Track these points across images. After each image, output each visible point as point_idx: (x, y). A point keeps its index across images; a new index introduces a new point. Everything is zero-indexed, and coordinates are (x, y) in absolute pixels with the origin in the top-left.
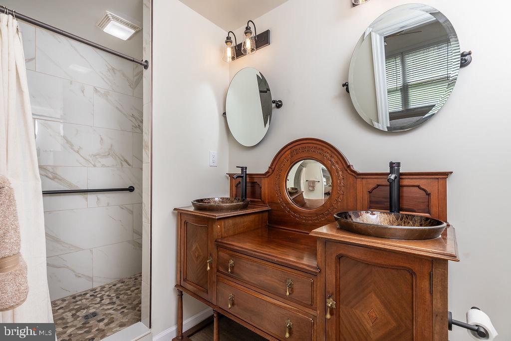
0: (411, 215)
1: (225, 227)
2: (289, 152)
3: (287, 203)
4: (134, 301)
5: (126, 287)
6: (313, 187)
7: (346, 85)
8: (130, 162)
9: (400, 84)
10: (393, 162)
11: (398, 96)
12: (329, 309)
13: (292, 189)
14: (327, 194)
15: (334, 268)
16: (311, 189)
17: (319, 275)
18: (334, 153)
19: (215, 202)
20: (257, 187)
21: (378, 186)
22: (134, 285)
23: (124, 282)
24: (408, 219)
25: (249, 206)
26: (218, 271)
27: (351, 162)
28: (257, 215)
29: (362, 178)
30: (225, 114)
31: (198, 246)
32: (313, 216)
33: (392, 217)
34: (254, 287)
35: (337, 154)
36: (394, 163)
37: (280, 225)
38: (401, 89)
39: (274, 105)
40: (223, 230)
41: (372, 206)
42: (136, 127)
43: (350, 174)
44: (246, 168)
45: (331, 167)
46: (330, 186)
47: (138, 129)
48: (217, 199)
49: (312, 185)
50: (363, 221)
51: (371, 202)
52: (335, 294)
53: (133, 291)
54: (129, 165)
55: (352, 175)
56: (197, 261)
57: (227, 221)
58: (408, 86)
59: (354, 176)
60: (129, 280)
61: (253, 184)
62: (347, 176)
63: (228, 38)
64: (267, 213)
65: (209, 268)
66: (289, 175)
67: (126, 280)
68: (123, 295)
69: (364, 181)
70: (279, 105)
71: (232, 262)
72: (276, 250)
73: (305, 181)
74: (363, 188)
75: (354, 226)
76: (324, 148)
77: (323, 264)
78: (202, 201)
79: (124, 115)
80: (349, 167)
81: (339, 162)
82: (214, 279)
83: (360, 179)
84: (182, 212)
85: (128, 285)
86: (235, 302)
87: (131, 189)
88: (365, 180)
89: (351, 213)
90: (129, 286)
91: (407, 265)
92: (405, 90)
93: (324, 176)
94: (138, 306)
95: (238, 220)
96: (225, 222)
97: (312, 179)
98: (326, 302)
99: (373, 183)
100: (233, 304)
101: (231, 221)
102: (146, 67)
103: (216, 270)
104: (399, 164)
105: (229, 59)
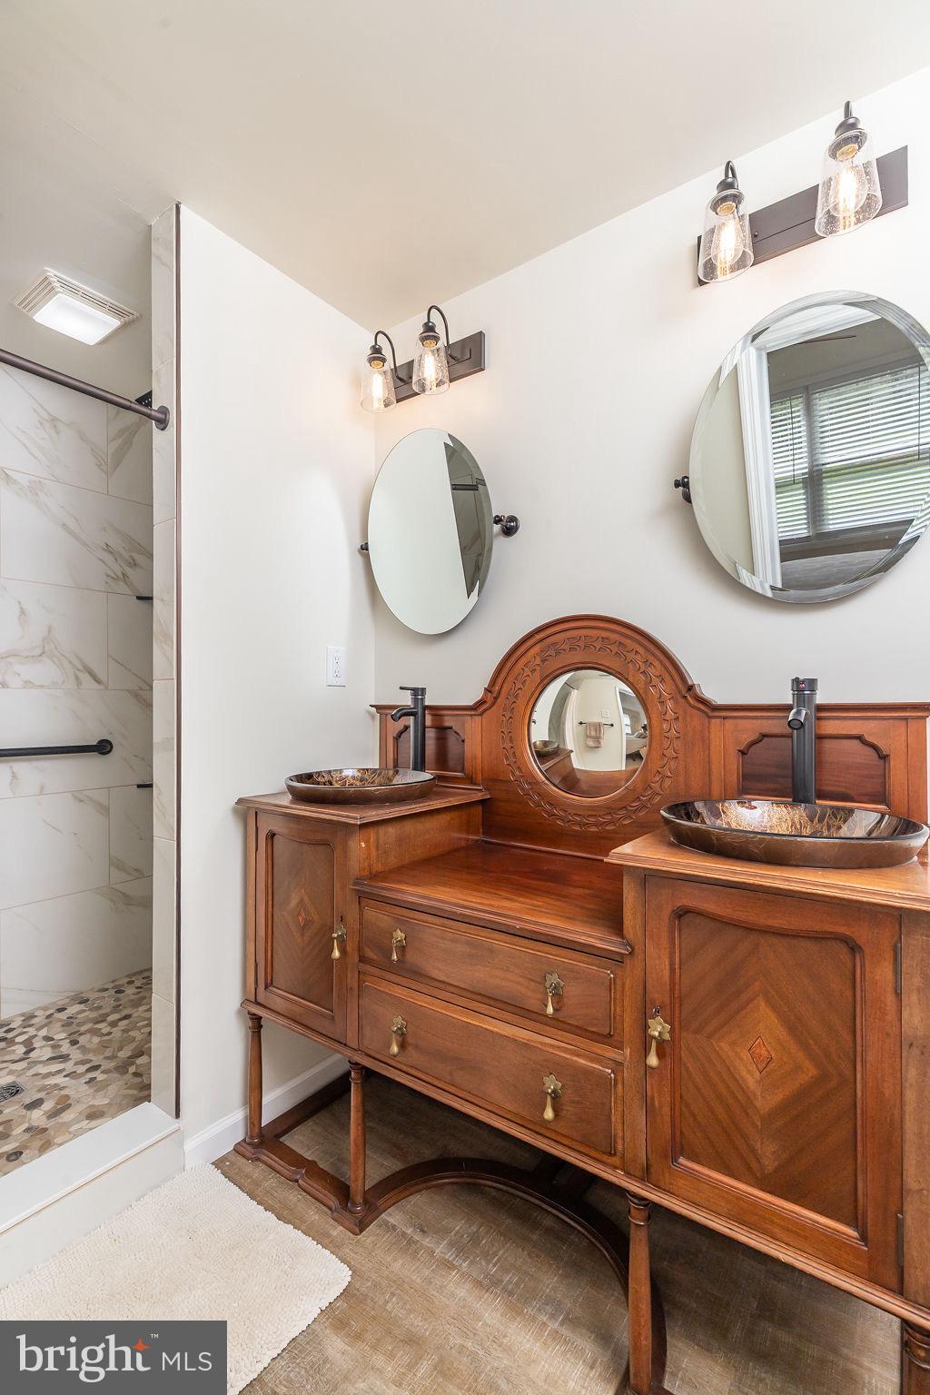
0: (843, 809)
1: (377, 848)
2: (537, 649)
3: (534, 782)
4: (120, 1049)
5: (94, 1015)
6: (597, 739)
7: (683, 484)
8: (101, 675)
9: (802, 467)
10: (801, 678)
11: (798, 498)
12: (654, 1044)
13: (545, 743)
14: (633, 756)
15: (664, 941)
16: (591, 743)
17: (628, 961)
18: (653, 654)
19: (343, 779)
20: (452, 740)
21: (765, 736)
22: (116, 1009)
23: (87, 1000)
24: (836, 818)
25: (434, 789)
26: (363, 959)
27: (695, 677)
28: (454, 814)
29: (725, 718)
30: (365, 548)
31: (306, 898)
32: (601, 813)
33: (799, 813)
34: (458, 998)
35: (662, 657)
36: (803, 682)
37: (515, 838)
38: (804, 481)
39: (497, 528)
40: (374, 853)
41: (751, 785)
42: (116, 579)
43: (694, 707)
44: (423, 690)
45: (647, 691)
46: (640, 736)
47: (122, 583)
48: (348, 773)
49: (594, 735)
50: (728, 823)
51: (746, 776)
52: (668, 1008)
53: (114, 1024)
54: (99, 682)
55: (699, 709)
56: (302, 935)
57: (382, 830)
58: (820, 472)
59: (703, 711)
60: (101, 994)
61: (442, 731)
62: (685, 712)
63: (376, 350)
64: (480, 808)
65: (336, 954)
66: (537, 709)
67: (92, 996)
68: (88, 1036)
69: (729, 723)
70: (510, 528)
71: (399, 935)
72: (516, 901)
73: (576, 723)
74: (725, 740)
75: (714, 838)
76: (628, 642)
77: (640, 933)
78: (307, 777)
79: (84, 544)
80: (690, 688)
81: (667, 677)
82: (352, 981)
83: (718, 720)
84: (263, 807)
85: (100, 1008)
86: (410, 1040)
87: (103, 747)
88: (730, 721)
89: (699, 806)
90: (102, 1012)
91: (842, 930)
92: (814, 482)
93: (625, 711)
94: (133, 1063)
95: (409, 827)
96: (378, 834)
97: (595, 720)
98: (646, 1027)
99: (749, 729)
100: (403, 1046)
101: (392, 831)
102: (163, 423)
103: (357, 960)
104: (812, 684)
105: (378, 405)
